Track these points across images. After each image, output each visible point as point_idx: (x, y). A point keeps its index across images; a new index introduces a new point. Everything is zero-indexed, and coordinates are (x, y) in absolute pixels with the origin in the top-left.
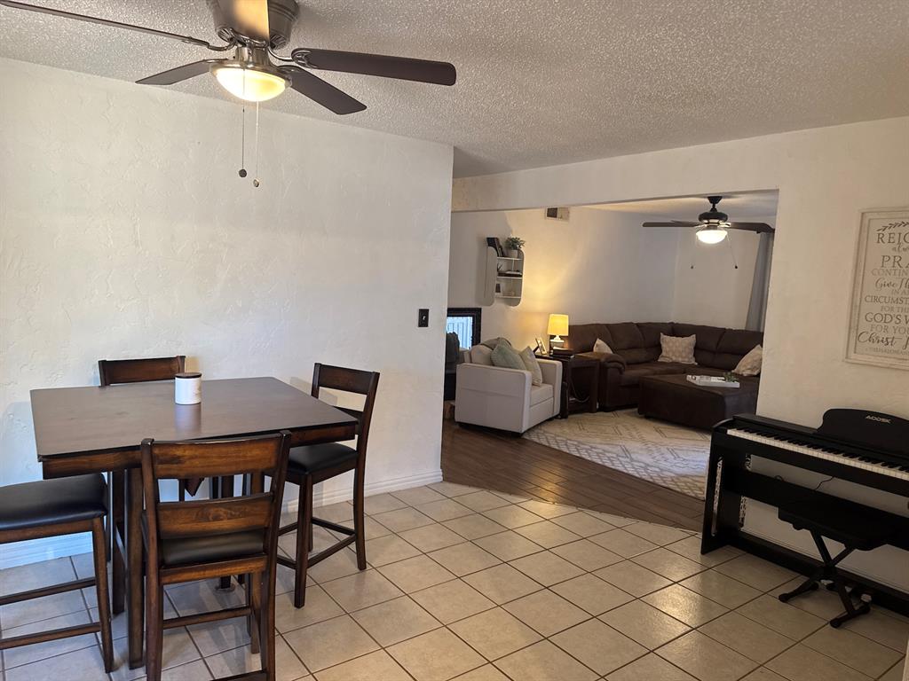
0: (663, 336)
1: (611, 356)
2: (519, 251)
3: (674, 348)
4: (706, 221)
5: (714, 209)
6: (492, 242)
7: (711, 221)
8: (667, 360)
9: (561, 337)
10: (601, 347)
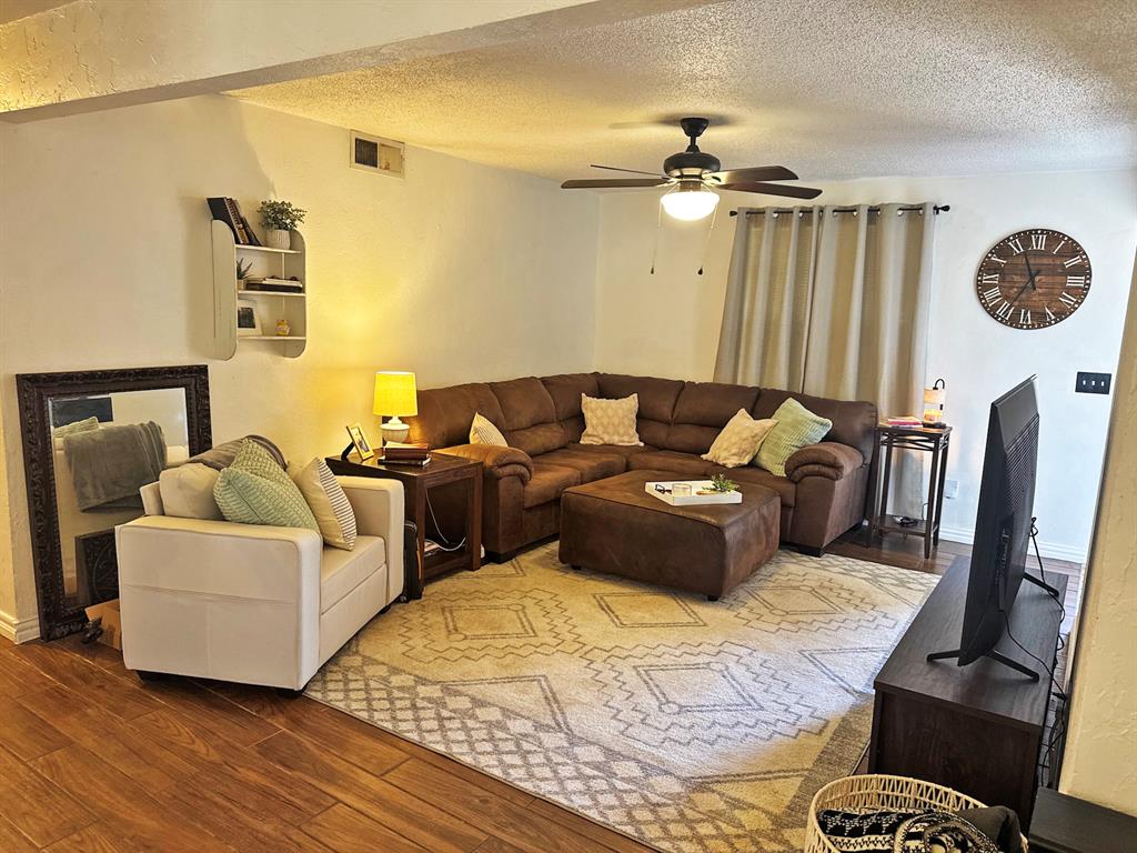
0: (586, 399)
1: (505, 453)
2: (294, 234)
3: (605, 421)
4: (677, 173)
5: (693, 147)
6: (220, 208)
7: (687, 171)
8: (596, 441)
9: (403, 420)
10: (485, 432)
